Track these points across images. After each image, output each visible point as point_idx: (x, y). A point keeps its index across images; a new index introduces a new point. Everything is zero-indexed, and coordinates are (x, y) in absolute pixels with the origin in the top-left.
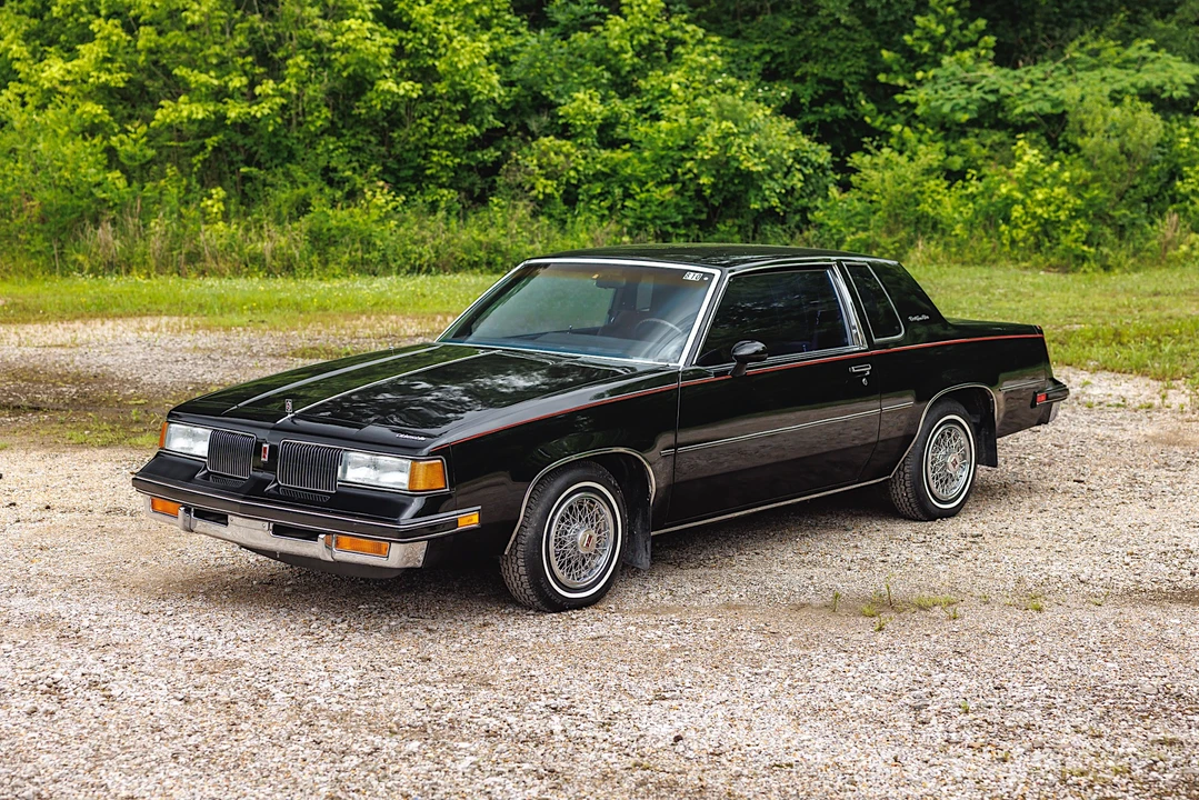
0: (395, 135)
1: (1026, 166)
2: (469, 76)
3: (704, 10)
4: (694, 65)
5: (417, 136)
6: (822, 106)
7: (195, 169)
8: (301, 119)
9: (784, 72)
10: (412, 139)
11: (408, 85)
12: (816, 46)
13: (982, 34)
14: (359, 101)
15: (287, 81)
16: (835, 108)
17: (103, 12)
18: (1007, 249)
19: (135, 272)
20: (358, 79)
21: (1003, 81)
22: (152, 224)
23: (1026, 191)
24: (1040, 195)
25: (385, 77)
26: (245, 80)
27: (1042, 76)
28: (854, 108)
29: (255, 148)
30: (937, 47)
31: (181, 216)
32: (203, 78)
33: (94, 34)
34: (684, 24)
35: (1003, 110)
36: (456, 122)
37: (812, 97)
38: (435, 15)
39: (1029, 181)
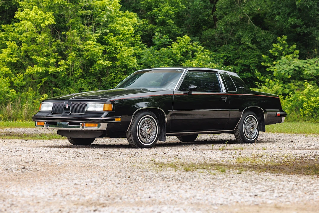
0: (103, 79)
1: (308, 90)
2: (127, 60)
3: (205, 43)
4: (200, 58)
5: (110, 79)
6: (243, 73)
7: (38, 88)
8: (73, 73)
9: (231, 63)
10: (108, 80)
11: (107, 62)
12: (241, 54)
13: (295, 49)
14: (91, 67)
15: (69, 60)
16: (247, 74)
17: (10, 39)
18: (302, 117)
19: (18, 120)
20: (91, 60)
21: (300, 63)
22: (24, 105)
23: (308, 98)
24: (313, 99)
25: (100, 59)
26: (55, 60)
27: (314, 62)
28: (254, 74)
29: (58, 82)
30: (280, 54)
31: (33, 102)
32: (42, 59)
33: (7, 46)
34: (197, 45)
35: (302, 75)
36: (123, 75)
37: (240, 70)
38: (116, 40)
39: (309, 95)
